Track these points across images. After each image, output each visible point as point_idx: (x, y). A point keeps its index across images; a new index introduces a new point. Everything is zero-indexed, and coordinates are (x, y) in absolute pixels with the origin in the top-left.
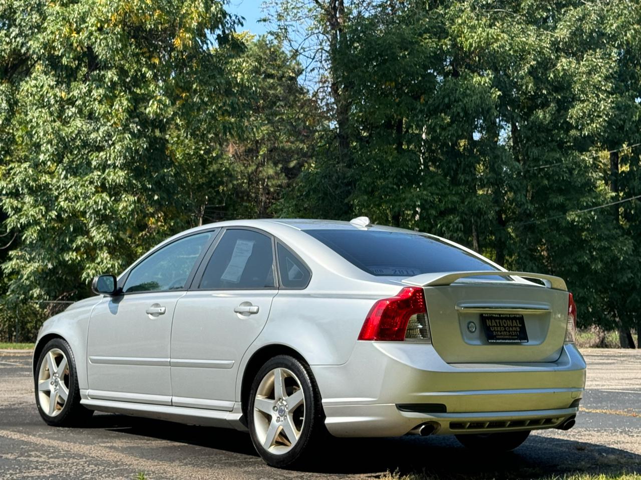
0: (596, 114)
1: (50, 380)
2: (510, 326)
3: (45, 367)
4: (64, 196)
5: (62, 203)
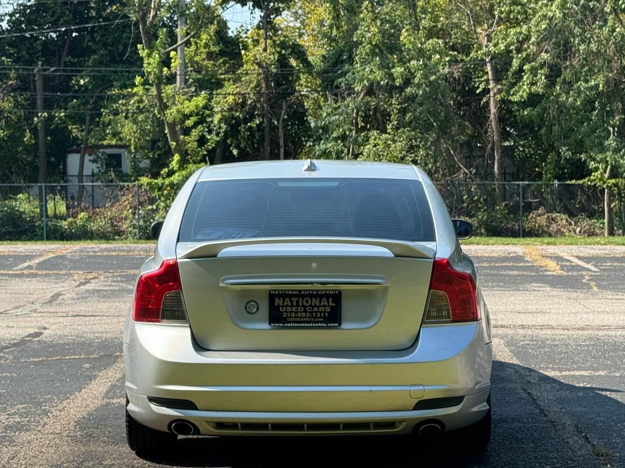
2: (316, 305)
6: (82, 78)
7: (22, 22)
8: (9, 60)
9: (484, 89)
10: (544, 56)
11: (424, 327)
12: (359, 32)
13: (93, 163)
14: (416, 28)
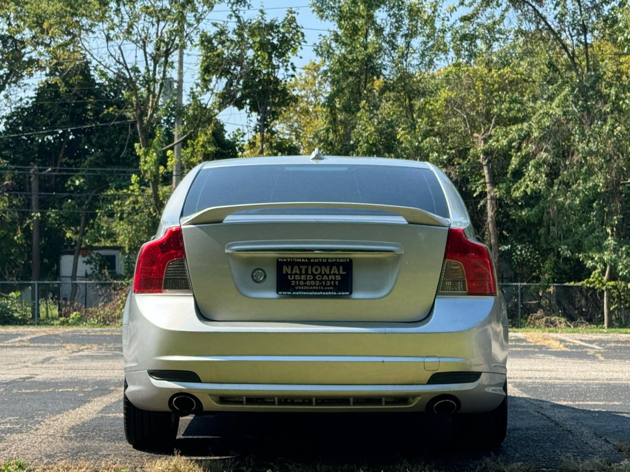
6: (77, 178)
7: (19, 125)
8: (5, 161)
9: (481, 193)
10: (544, 155)
11: (439, 298)
12: (356, 130)
13: (87, 264)
14: (413, 127)
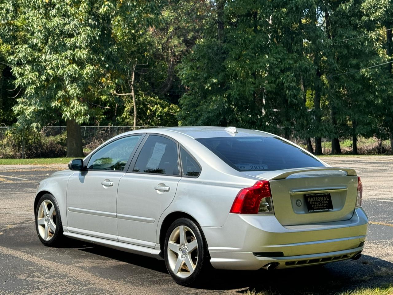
0: (378, 7)
1: (44, 219)
2: (322, 201)
3: (41, 210)
4: (50, 67)
5: (48, 71)
